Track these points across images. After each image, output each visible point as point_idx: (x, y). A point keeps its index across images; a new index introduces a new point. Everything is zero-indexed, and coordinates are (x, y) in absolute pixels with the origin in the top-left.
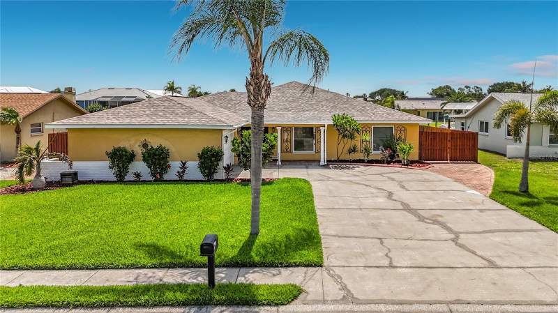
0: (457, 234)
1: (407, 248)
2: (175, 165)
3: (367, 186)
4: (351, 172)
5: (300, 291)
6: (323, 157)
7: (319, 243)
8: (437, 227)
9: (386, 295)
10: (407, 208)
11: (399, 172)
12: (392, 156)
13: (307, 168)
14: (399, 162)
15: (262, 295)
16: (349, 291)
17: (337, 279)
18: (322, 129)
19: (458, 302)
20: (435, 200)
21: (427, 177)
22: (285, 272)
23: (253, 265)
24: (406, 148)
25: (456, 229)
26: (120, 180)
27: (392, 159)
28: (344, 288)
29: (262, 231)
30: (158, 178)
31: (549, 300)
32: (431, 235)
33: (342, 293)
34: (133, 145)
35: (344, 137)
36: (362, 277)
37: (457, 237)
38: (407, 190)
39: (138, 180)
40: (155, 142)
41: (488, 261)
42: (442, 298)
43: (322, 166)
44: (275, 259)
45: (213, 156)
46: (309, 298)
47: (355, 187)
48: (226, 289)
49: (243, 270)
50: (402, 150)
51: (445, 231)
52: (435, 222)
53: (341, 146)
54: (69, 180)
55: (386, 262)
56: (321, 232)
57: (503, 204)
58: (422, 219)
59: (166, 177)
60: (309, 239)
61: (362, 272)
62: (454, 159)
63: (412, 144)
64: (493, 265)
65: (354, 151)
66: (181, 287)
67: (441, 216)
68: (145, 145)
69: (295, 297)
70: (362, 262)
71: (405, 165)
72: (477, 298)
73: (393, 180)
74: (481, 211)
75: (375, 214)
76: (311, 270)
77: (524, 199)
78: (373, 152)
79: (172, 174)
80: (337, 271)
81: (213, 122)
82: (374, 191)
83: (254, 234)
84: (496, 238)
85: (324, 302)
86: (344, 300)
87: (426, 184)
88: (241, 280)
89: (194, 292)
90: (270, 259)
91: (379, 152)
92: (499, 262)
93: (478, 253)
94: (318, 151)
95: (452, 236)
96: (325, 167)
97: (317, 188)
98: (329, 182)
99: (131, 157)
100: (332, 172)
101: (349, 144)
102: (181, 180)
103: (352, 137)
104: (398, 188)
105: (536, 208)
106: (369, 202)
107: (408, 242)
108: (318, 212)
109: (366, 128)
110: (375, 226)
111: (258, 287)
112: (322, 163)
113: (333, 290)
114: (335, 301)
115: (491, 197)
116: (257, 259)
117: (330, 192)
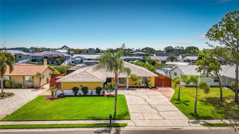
0: (159, 112)
1: (148, 115)
2: (90, 92)
3: (140, 97)
4: (135, 91)
5: (127, 125)
6: (127, 85)
7: (129, 114)
8: (155, 110)
9: (142, 125)
10: (149, 104)
11: (148, 91)
12: (147, 86)
13: (123, 90)
14: (149, 87)
15: (120, 125)
16: (136, 125)
17: (134, 122)
18: (127, 78)
19: (156, 126)
20: (156, 102)
21: (156, 93)
22: (123, 121)
23: (117, 119)
24: (151, 84)
25: (159, 110)
26: (76, 96)
27: (147, 87)
28: (135, 124)
29: (117, 112)
30: (85, 95)
31: (172, 126)
32: (153, 112)
33: (134, 125)
34: (78, 86)
35: (133, 81)
36: (138, 122)
37: (159, 113)
38: (150, 98)
39: (80, 96)
40: (84, 85)
41: (164, 118)
42: (153, 126)
43: (127, 89)
44: (121, 118)
45: (100, 89)
46: (129, 126)
47: (137, 97)
48: (113, 124)
49: (115, 120)
50: (150, 84)
51: (156, 111)
52: (155, 108)
53: (132, 83)
54: (62, 96)
55: (143, 119)
56: (129, 111)
57: (172, 103)
58: (152, 107)
59: (87, 94)
60: (127, 113)
61: (138, 121)
62: (165, 86)
63: (152, 83)
64: (164, 119)
65: (136, 84)
66: (105, 124)
67: (156, 107)
68: (81, 86)
69: (126, 126)
70: (138, 119)
71: (150, 89)
72: (159, 125)
73: (147, 94)
74: (166, 105)
75: (141, 106)
76: (128, 120)
77: (178, 102)
78: (142, 84)
79: (89, 94)
80: (134, 121)
81: (99, 80)
82: (142, 99)
83: (115, 112)
84: (167, 113)
85: (131, 126)
86: (135, 126)
87: (155, 96)
88: (115, 122)
89: (108, 125)
90: (120, 118)
91: (144, 84)
92: (166, 119)
93: (162, 116)
94: (126, 84)
95: (158, 112)
96: (128, 89)
97: (127, 98)
98: (130, 96)
99: (78, 89)
100: (130, 92)
101: (135, 82)
102: (91, 95)
103: (136, 80)
104: (148, 98)
105: (179, 105)
106: (140, 102)
107: (148, 114)
108: (128, 106)
109: (140, 78)
110: (141, 109)
111: (119, 124)
112: (127, 88)
113: (133, 124)
114: (134, 126)
115: (170, 101)
116: (117, 118)
117: (130, 99)
